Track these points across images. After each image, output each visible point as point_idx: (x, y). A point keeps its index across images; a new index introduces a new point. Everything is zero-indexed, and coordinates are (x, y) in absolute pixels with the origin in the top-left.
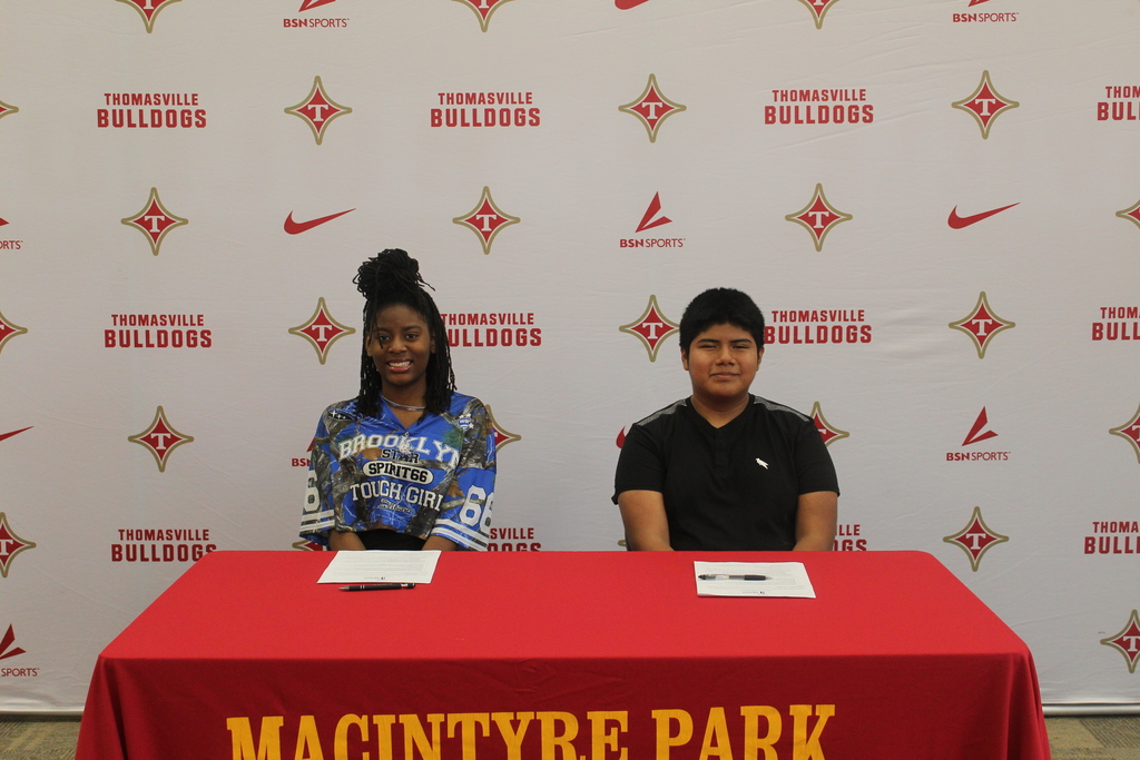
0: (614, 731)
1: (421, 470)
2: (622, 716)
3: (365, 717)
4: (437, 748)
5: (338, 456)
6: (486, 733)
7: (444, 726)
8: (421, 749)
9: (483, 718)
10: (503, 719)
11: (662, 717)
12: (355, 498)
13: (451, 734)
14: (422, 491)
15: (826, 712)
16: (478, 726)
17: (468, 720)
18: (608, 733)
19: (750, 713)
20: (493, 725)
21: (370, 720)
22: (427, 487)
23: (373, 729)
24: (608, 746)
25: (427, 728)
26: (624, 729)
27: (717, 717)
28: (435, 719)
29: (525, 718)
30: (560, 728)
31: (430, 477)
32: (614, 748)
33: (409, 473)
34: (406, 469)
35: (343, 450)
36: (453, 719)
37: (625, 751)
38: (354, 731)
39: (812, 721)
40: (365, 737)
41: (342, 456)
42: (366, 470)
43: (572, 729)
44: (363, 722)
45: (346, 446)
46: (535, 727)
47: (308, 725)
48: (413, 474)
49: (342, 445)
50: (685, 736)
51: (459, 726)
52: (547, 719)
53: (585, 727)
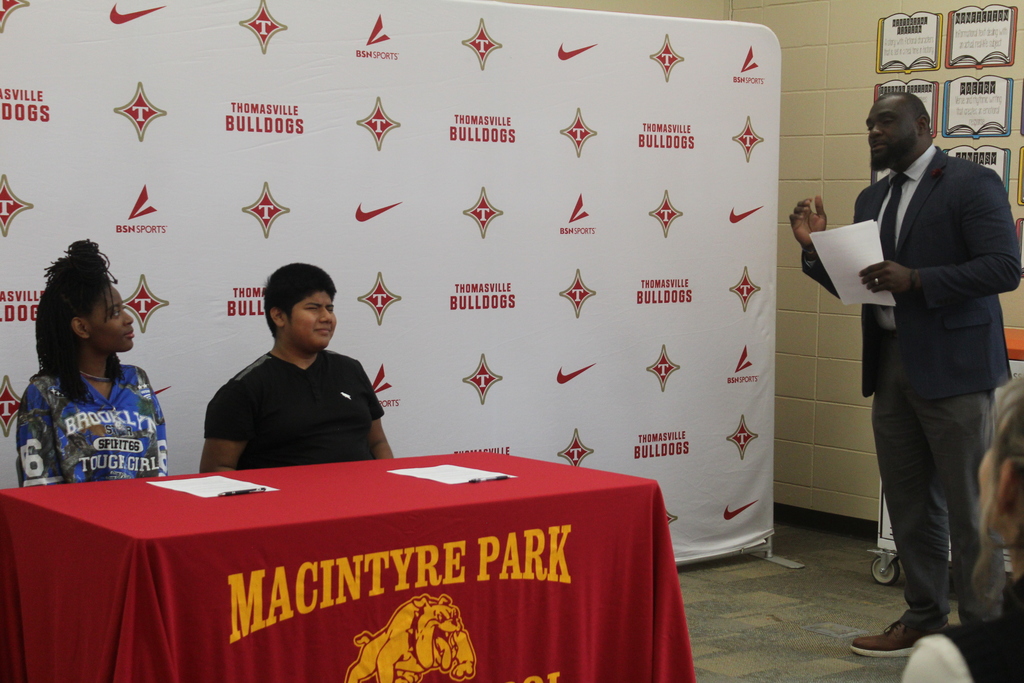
0: (458, 555)
1: (134, 441)
2: (462, 544)
3: (316, 563)
4: (358, 581)
5: (65, 431)
6: (387, 566)
7: (362, 563)
8: (349, 583)
9: (385, 555)
10: (396, 554)
11: (483, 542)
12: (85, 470)
13: (366, 570)
14: (137, 459)
15: (567, 529)
16: (382, 561)
17: (376, 557)
18: (454, 557)
19: (529, 534)
20: (391, 560)
21: (319, 565)
22: (140, 455)
23: (320, 571)
24: (454, 566)
25: (352, 566)
26: (463, 554)
27: (512, 538)
28: (357, 559)
29: (409, 551)
30: (428, 556)
31: (141, 446)
32: (458, 568)
33: (128, 444)
34: (126, 442)
35: (69, 426)
36: (368, 557)
37: (463, 568)
38: (309, 573)
39: (560, 536)
40: (315, 579)
41: (70, 432)
42: (96, 445)
43: (435, 558)
44: (314, 567)
45: (70, 422)
46: (415, 557)
47: (280, 573)
48: (130, 446)
49: (67, 421)
50: (495, 555)
51: (371, 563)
52: (421, 551)
53: (442, 553)
